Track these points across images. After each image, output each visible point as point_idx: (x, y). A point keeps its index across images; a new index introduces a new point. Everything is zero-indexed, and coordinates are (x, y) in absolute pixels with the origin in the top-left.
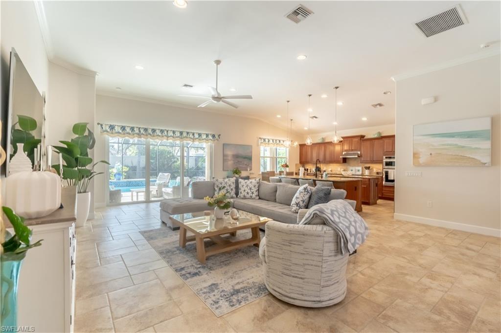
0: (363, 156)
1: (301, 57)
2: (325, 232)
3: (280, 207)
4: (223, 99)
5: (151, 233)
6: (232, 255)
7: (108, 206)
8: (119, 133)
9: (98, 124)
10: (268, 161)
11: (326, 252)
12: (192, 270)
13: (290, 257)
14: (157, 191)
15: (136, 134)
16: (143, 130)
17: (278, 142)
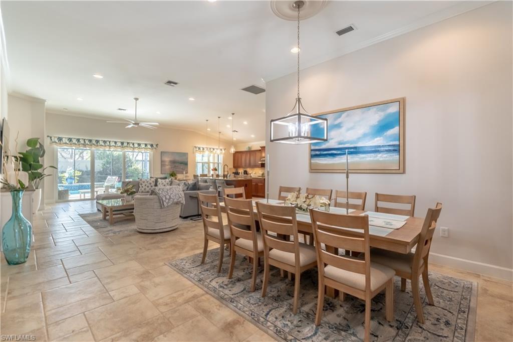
7: (56, 202)
8: (66, 143)
9: (48, 136)
14: (104, 192)
15: (82, 144)
16: (88, 141)
17: (212, 150)
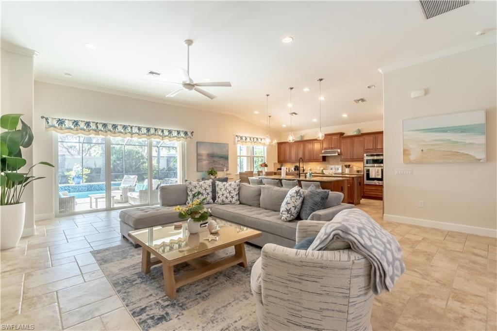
0: (343, 153)
1: (287, 40)
2: (353, 263)
3: (266, 214)
4: (196, 87)
5: (107, 253)
6: (211, 281)
7: (57, 216)
8: (70, 128)
9: (42, 117)
10: (245, 160)
11: (354, 292)
12: (157, 312)
13: (301, 299)
14: (121, 195)
15: (93, 130)
16: (101, 125)
17: (255, 140)
